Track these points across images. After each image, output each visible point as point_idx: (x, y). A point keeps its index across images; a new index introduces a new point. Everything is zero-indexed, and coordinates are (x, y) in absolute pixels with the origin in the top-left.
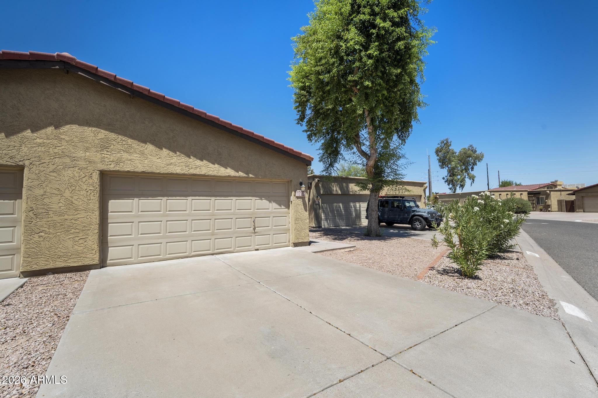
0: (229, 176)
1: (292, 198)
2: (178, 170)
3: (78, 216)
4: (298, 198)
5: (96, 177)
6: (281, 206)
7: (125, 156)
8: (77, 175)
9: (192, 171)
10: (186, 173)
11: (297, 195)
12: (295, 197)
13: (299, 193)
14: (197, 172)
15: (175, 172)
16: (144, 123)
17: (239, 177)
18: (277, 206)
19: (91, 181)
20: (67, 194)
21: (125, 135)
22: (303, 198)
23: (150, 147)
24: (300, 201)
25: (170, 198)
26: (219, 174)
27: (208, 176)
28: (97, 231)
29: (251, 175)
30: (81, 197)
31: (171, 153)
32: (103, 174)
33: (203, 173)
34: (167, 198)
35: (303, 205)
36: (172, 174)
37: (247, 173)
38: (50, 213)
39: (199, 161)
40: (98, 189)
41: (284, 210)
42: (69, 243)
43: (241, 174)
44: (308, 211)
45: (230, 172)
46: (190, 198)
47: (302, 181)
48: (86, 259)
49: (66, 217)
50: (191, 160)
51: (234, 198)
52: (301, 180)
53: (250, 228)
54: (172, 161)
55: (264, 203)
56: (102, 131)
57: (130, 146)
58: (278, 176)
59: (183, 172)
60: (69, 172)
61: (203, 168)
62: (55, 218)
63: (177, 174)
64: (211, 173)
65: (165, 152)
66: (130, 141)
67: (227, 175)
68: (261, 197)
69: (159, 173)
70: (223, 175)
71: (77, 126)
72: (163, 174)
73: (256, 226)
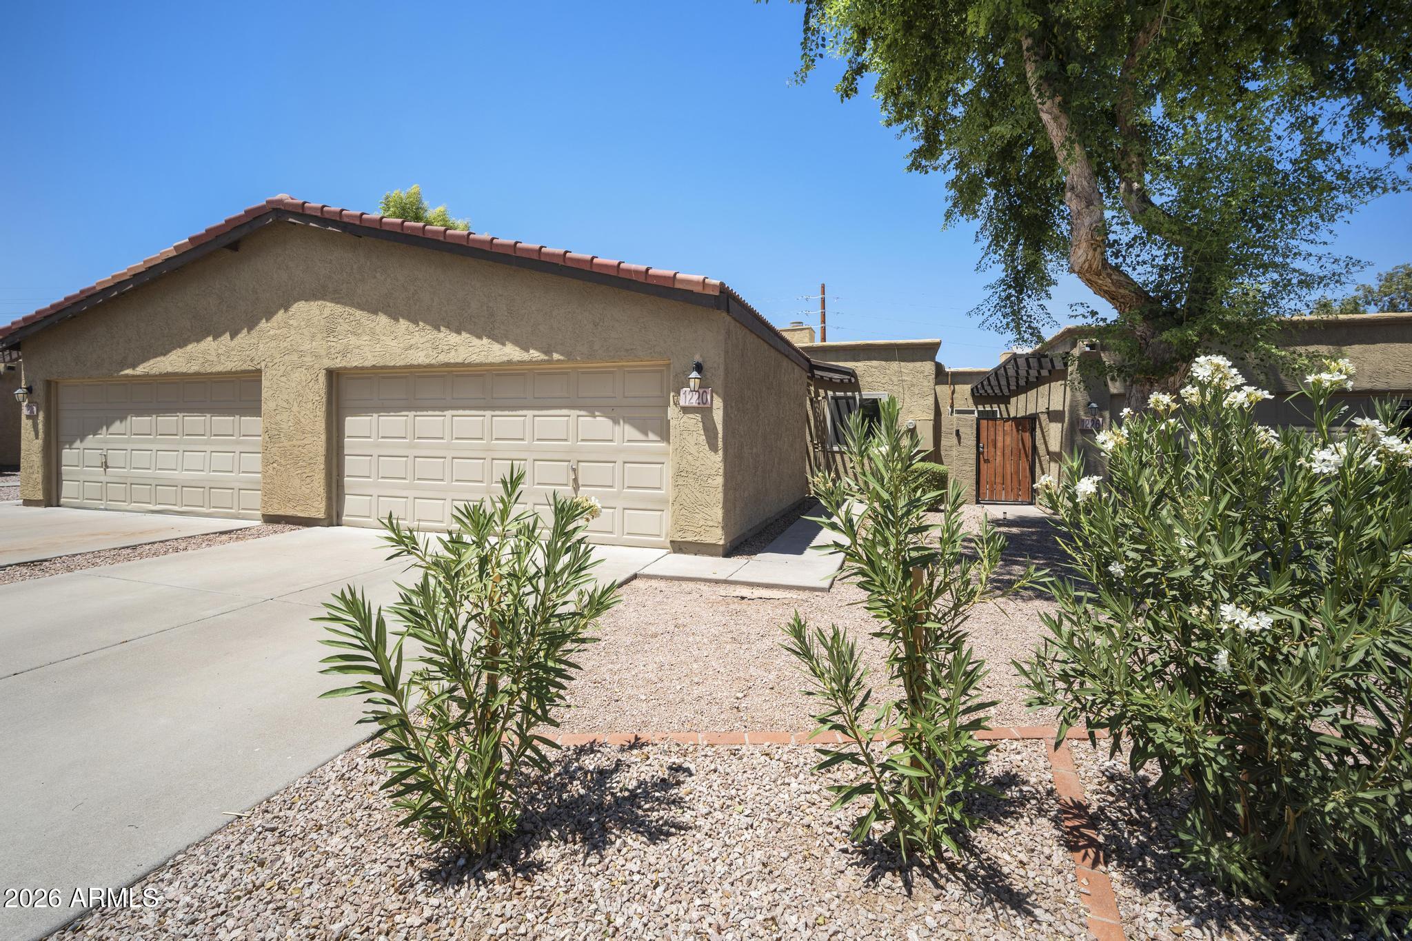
0: (510, 362)
1: (672, 412)
2: (420, 357)
3: (306, 442)
4: (686, 410)
5: (322, 378)
6: (647, 435)
7: (353, 340)
8: (303, 378)
9: (443, 358)
10: (433, 362)
11: (682, 403)
12: (677, 410)
13: (689, 397)
14: (453, 358)
15: (415, 363)
16: (375, 277)
17: (531, 362)
18: (637, 435)
19: (316, 387)
20: (295, 408)
21: (352, 305)
22: (704, 411)
23: (383, 319)
24: (694, 421)
25: (418, 413)
26: (490, 360)
27: (469, 365)
28: (322, 466)
29: (556, 356)
30: (308, 412)
31: (412, 326)
32: (334, 377)
33: (460, 360)
34: (414, 413)
35: (702, 432)
36: (412, 366)
37: (547, 352)
38: (282, 435)
39: (455, 335)
40: (324, 400)
41: (653, 444)
42: (297, 482)
43: (535, 354)
44: (721, 453)
45: (511, 352)
46: (449, 413)
47: (700, 360)
48: (313, 510)
49: (295, 442)
50: (441, 335)
51: (530, 413)
52: (697, 358)
53: (566, 485)
54: (412, 342)
55: (601, 424)
56: (328, 304)
57: (359, 323)
58: (627, 350)
59: (427, 361)
60: (297, 375)
61: (461, 349)
62: (286, 443)
63: (419, 366)
64: (475, 359)
65: (403, 323)
66: (358, 313)
67: (505, 359)
68: (591, 410)
69: (394, 367)
70: (497, 360)
71: (303, 302)
72: (400, 367)
73: (580, 482)
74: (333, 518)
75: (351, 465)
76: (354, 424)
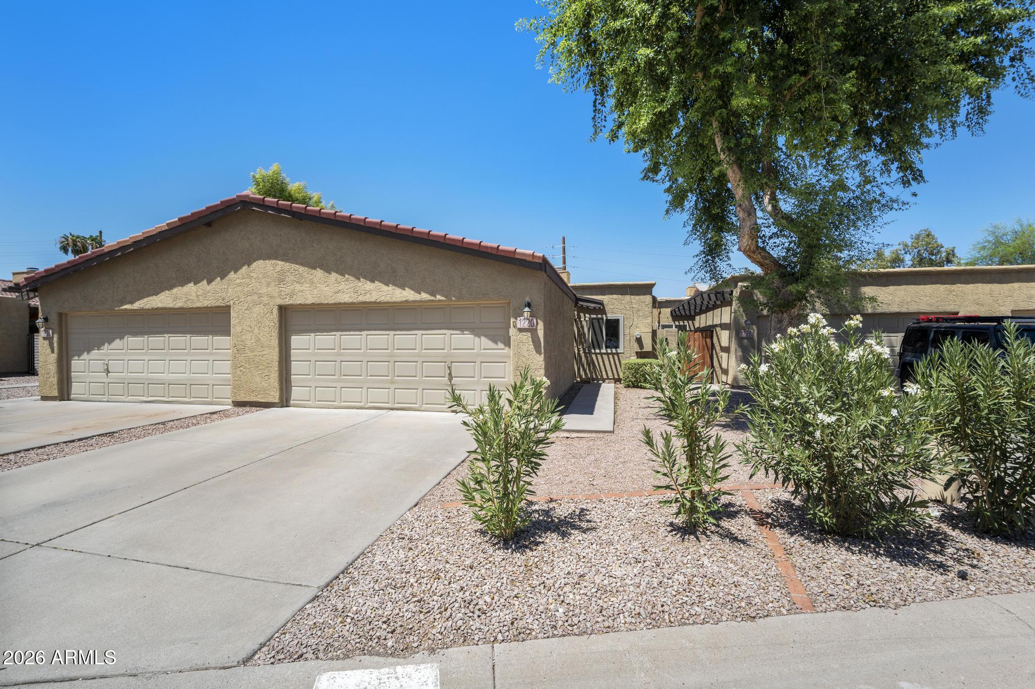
0: (407, 301)
1: (512, 331)
2: (345, 298)
3: (264, 352)
4: (521, 330)
5: (276, 311)
6: (497, 344)
7: (298, 287)
8: (262, 311)
9: (362, 299)
10: (355, 301)
11: (518, 326)
12: (516, 330)
13: (523, 323)
14: (368, 298)
15: (343, 301)
16: (313, 246)
17: (421, 301)
18: (490, 344)
19: (271, 317)
20: (256, 331)
21: (297, 264)
22: (532, 330)
23: (319, 273)
24: (527, 337)
25: (344, 333)
26: (394, 300)
27: (380, 303)
28: (277, 369)
29: (439, 297)
30: (265, 333)
31: (339, 276)
32: (283, 310)
33: (373, 300)
34: (341, 333)
35: (531, 343)
36: (340, 304)
37: (433, 295)
38: (246, 349)
39: (369, 283)
40: (277, 325)
41: (500, 349)
42: (258, 379)
43: (425, 296)
44: (543, 356)
45: (408, 295)
46: (365, 333)
47: (529, 301)
48: (270, 397)
49: (256, 353)
50: (360, 284)
51: (419, 332)
52: (528, 299)
53: (444, 377)
54: (340, 288)
55: (467, 338)
56: (279, 262)
57: (301, 276)
58: (483, 294)
59: (350, 301)
60: (257, 309)
61: (374, 293)
62: (249, 354)
63: (345, 303)
64: (383, 299)
65: (334, 275)
66: (301, 269)
67: (404, 299)
68: (462, 329)
69: (327, 304)
70: (399, 300)
71: (262, 261)
72: (331, 304)
73: (453, 375)
74: (285, 402)
75: (295, 367)
76: (297, 341)
